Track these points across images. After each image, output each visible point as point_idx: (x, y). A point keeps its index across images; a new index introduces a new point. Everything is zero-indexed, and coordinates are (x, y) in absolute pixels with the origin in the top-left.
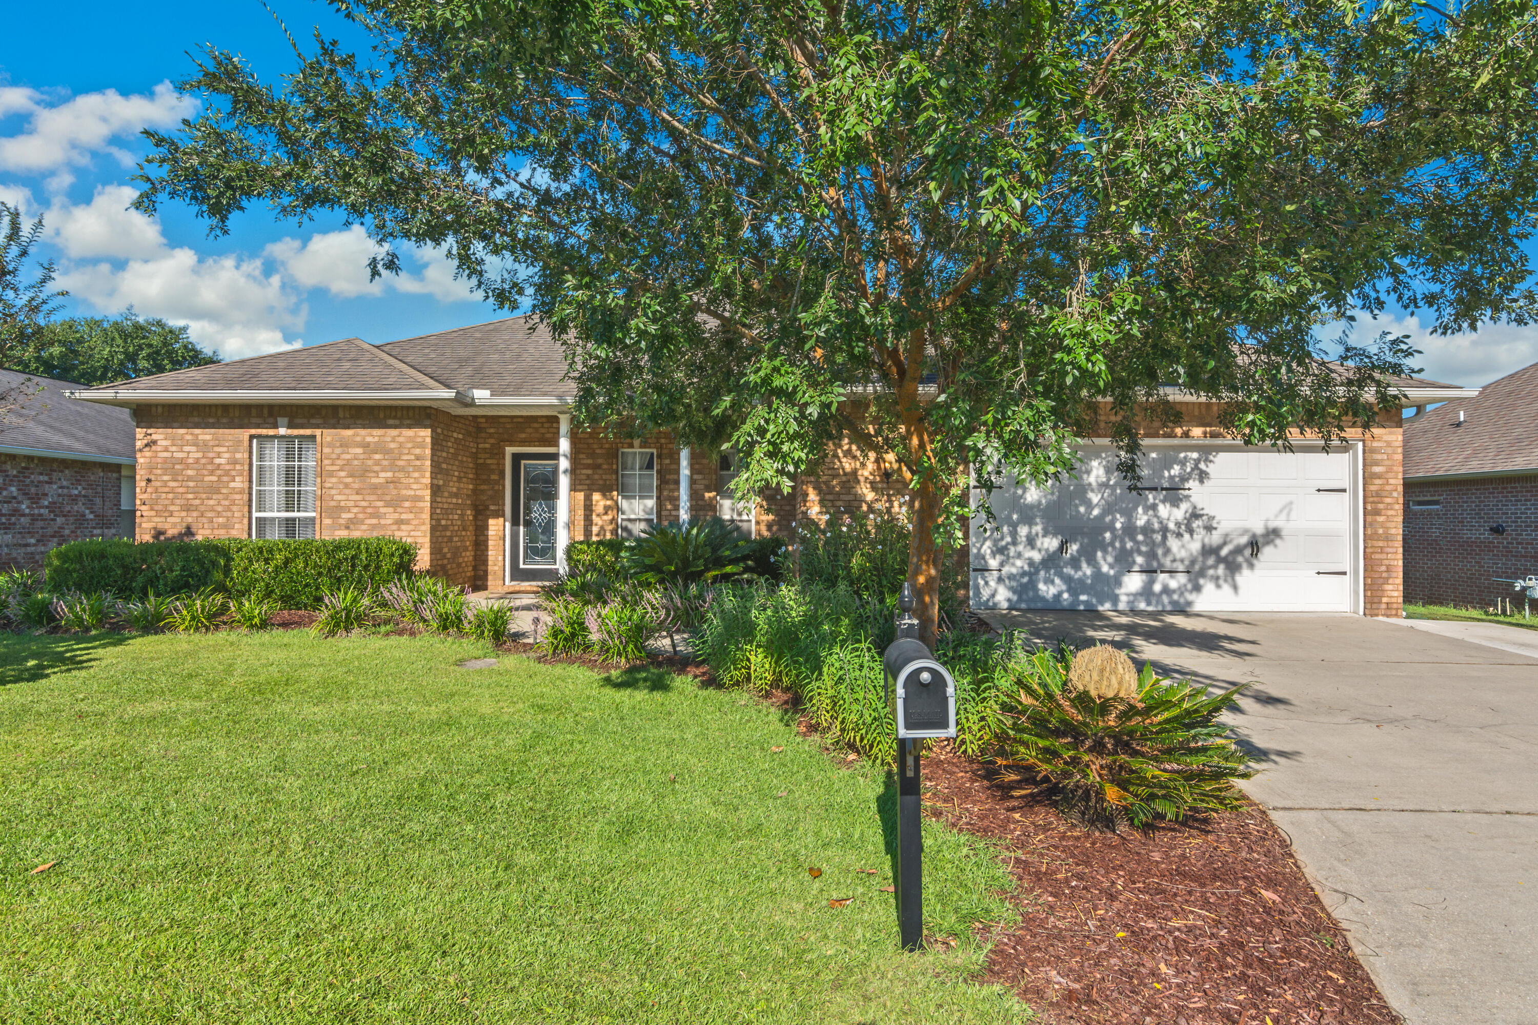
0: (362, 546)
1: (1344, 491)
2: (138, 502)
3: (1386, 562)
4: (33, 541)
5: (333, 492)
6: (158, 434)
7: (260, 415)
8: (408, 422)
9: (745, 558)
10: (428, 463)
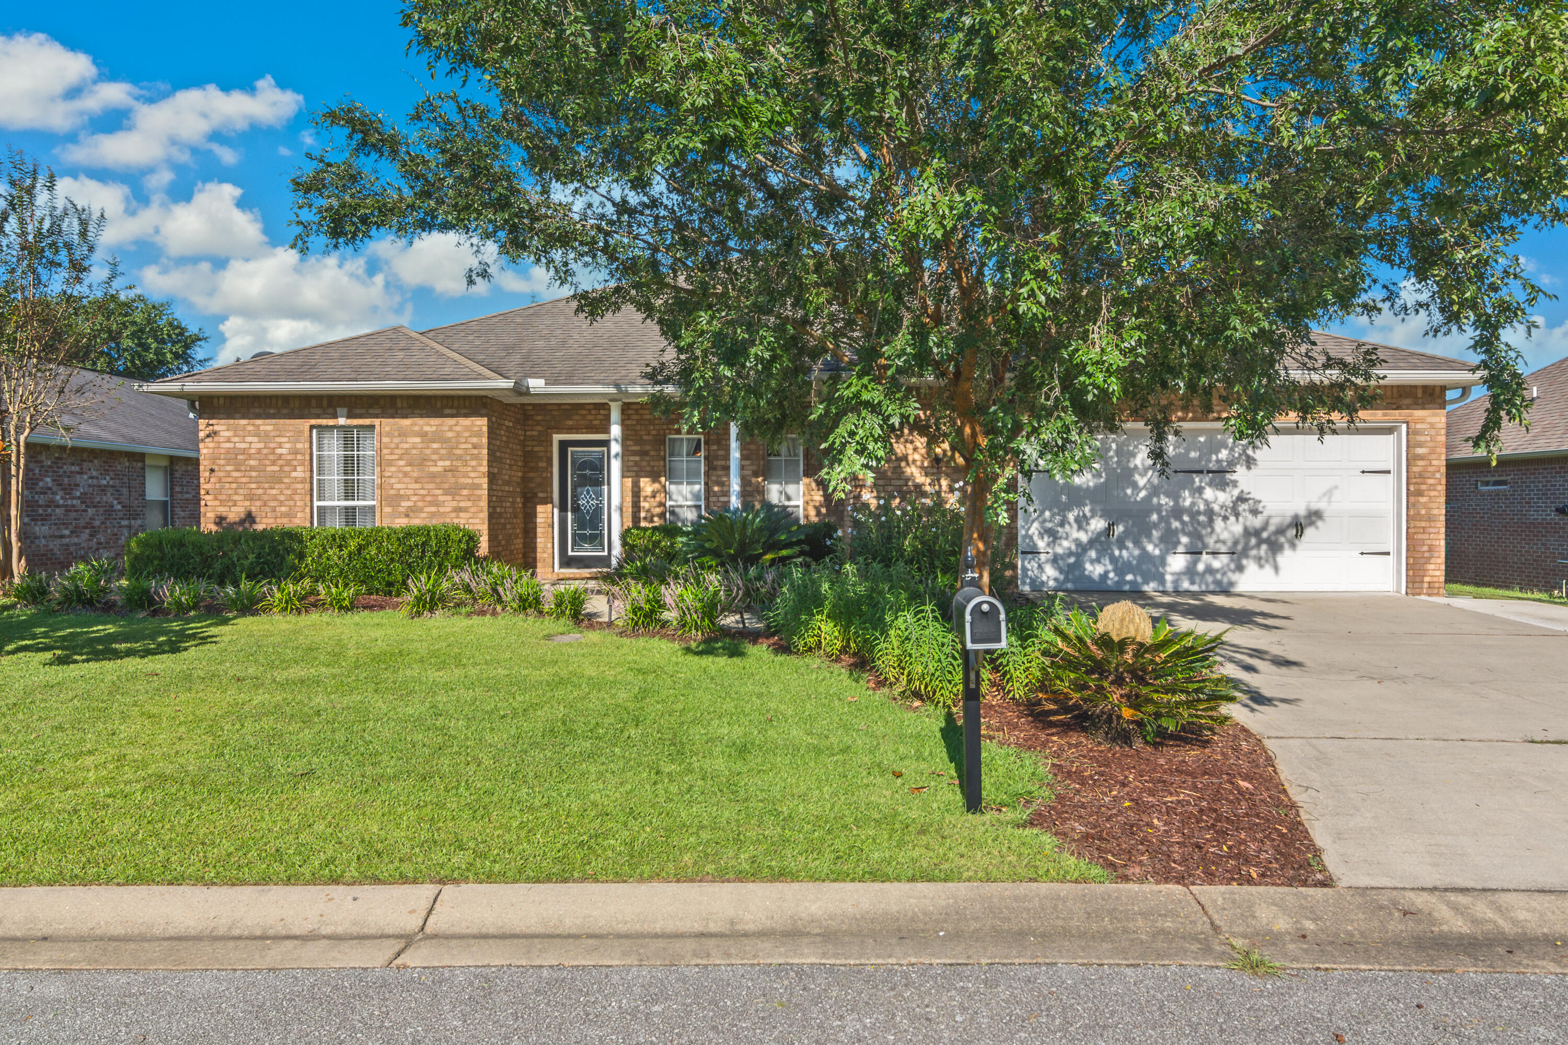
0: (432, 533)
1: (1389, 472)
2: (202, 492)
3: (1429, 542)
4: (67, 532)
5: (393, 480)
6: (221, 426)
7: (320, 406)
8: (465, 411)
9: (799, 542)
10: (485, 451)
